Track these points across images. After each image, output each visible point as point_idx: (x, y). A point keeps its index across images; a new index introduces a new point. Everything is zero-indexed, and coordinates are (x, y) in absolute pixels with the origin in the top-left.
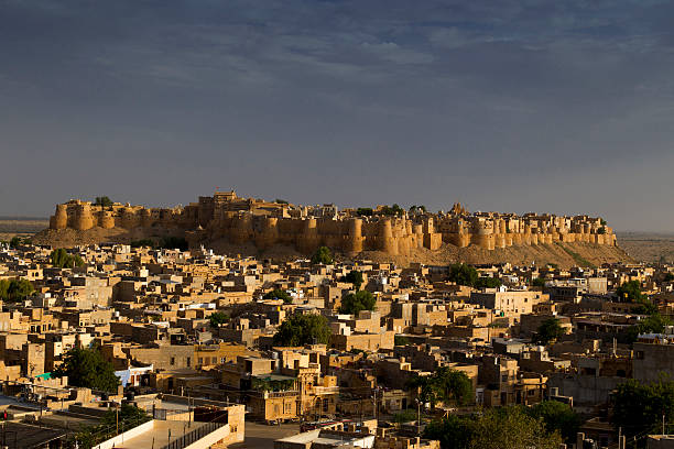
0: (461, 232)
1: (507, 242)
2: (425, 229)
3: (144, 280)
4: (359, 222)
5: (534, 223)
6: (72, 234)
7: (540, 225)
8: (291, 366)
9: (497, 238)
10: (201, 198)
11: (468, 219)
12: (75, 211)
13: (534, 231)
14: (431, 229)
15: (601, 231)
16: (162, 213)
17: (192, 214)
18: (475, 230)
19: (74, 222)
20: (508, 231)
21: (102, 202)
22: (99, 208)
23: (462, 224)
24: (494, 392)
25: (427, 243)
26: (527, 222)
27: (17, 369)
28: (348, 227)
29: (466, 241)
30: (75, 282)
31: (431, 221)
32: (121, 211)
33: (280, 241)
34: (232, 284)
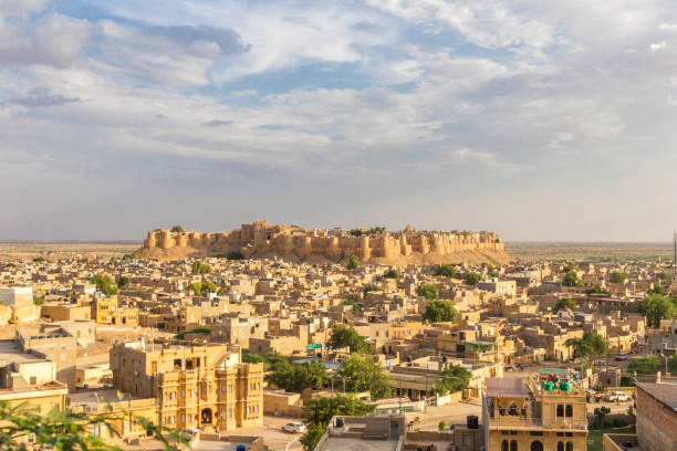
0: (424, 244)
1: (451, 249)
2: (401, 242)
4: (367, 239)
5: (462, 237)
6: (159, 251)
7: (465, 238)
9: (445, 247)
11: (427, 235)
12: (161, 236)
13: (463, 242)
14: (405, 242)
15: (497, 241)
16: (217, 236)
17: (237, 236)
18: (432, 243)
19: (160, 244)
20: (450, 242)
21: (176, 229)
22: (176, 234)
23: (424, 238)
25: (403, 252)
26: (459, 236)
28: (359, 242)
29: (426, 248)
31: (404, 237)
32: (191, 236)
33: (314, 252)
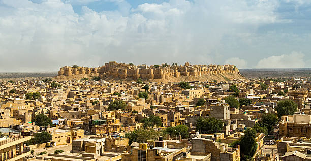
0: (187, 71)
1: (202, 74)
2: (175, 71)
3: (78, 91)
4: (152, 70)
5: (211, 68)
6: (65, 77)
7: (213, 68)
8: (105, 117)
9: (198, 73)
10: (106, 64)
11: (189, 67)
12: (66, 69)
13: (211, 70)
14: (177, 71)
15: (234, 69)
16: (93, 69)
18: (191, 71)
19: (66, 73)
20: (202, 71)
21: (75, 66)
22: (73, 68)
23: (187, 69)
24: (173, 123)
25: (175, 76)
26: (209, 67)
27: (20, 121)
28: (149, 71)
29: (188, 74)
30: (55, 92)
31: (177, 68)
32: (80, 69)
34: (107, 91)
